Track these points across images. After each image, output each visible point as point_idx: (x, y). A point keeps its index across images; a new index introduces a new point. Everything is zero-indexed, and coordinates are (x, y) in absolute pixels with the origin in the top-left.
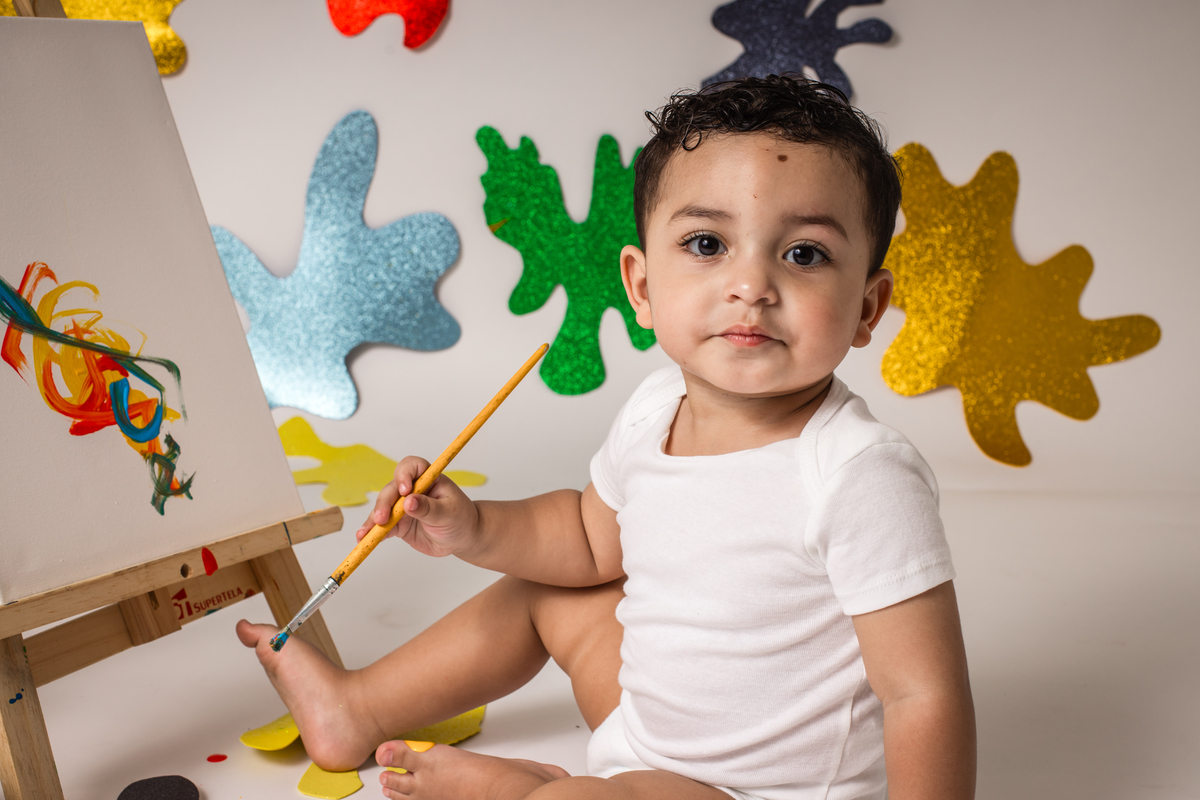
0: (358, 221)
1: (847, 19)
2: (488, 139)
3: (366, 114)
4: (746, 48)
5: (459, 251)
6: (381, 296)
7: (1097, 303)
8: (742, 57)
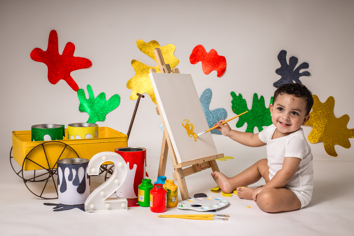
0: (208, 110)
1: (301, 71)
2: (233, 94)
3: (210, 89)
5: (227, 115)
6: (212, 123)
7: (350, 126)
8: (281, 78)
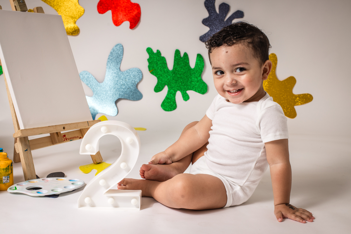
0: (119, 70)
2: (149, 50)
3: (121, 44)
4: (210, 29)
5: (143, 77)
6: (124, 87)
7: (297, 90)
8: (209, 31)
